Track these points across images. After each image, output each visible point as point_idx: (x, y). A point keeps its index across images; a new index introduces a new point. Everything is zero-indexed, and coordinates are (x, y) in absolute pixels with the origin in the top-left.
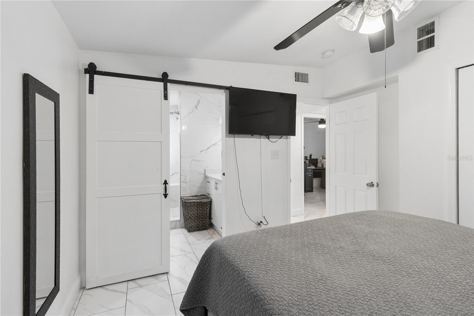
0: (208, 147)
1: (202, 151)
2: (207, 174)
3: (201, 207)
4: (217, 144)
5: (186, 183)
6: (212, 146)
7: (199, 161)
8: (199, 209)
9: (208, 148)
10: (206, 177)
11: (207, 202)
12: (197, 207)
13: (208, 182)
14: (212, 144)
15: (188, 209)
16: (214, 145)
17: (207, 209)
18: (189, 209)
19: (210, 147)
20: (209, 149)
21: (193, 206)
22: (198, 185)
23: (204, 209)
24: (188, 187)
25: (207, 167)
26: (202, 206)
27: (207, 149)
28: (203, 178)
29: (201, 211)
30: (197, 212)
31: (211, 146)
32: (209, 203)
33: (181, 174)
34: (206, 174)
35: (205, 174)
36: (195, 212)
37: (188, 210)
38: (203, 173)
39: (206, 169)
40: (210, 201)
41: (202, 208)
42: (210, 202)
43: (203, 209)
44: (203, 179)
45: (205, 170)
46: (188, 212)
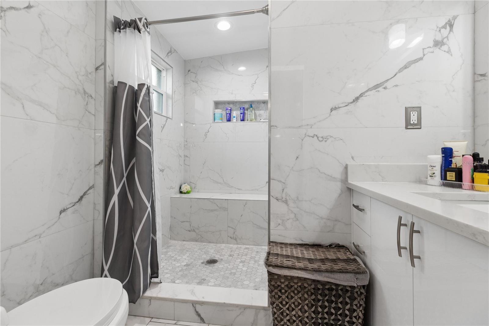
0: (358, 95)
1: (336, 108)
2: (353, 181)
3: (331, 302)
4: (388, 84)
5: (286, 202)
6: (369, 90)
7: (324, 139)
8: (324, 307)
9: (357, 99)
10: (350, 190)
11: (353, 287)
12: (313, 297)
13: (357, 207)
14: (371, 86)
15: (280, 297)
16: (376, 87)
17: (352, 311)
18: (284, 297)
19: (361, 95)
20: (359, 101)
21: (299, 292)
22: (324, 212)
23: (339, 309)
24: (292, 216)
25: (353, 158)
26: (333, 299)
27: (354, 101)
28: (339, 191)
29: (330, 314)
30: (314, 316)
31: (367, 91)
32: (363, 291)
33: (271, 177)
34: (350, 181)
35: (345, 180)
36: (307, 314)
37: (281, 303)
38: (338, 173)
39: (350, 163)
40: (366, 283)
41: (333, 305)
42: (364, 286)
43: (337, 309)
44: (340, 195)
45: (346, 168)
46: (281, 309)
